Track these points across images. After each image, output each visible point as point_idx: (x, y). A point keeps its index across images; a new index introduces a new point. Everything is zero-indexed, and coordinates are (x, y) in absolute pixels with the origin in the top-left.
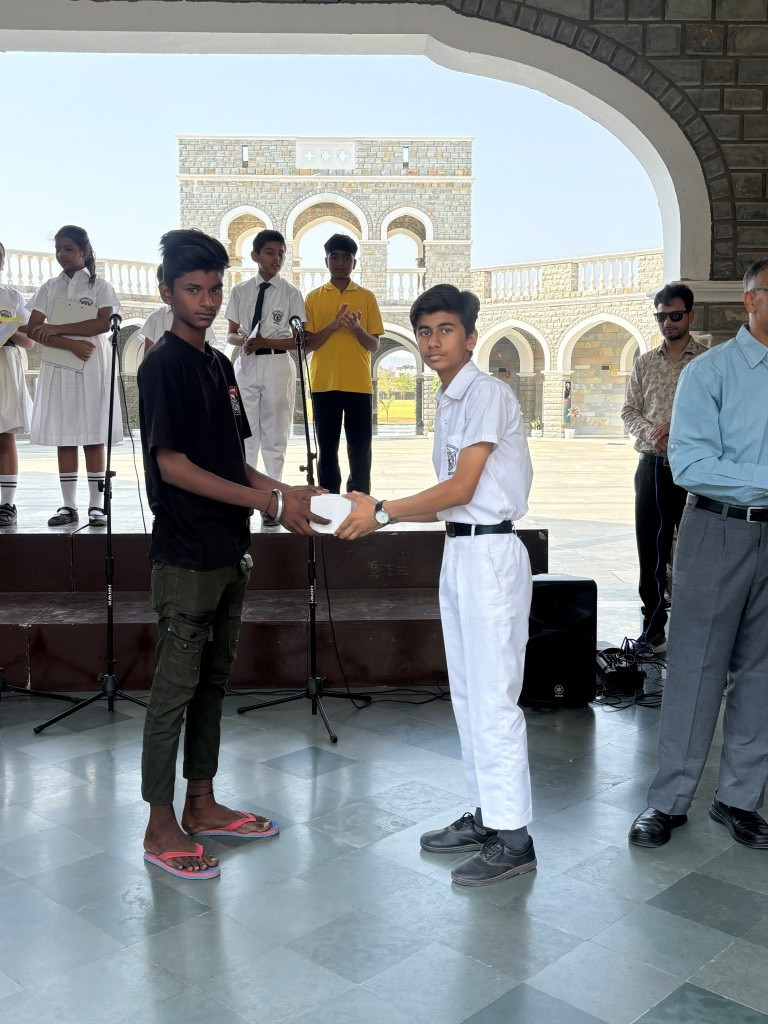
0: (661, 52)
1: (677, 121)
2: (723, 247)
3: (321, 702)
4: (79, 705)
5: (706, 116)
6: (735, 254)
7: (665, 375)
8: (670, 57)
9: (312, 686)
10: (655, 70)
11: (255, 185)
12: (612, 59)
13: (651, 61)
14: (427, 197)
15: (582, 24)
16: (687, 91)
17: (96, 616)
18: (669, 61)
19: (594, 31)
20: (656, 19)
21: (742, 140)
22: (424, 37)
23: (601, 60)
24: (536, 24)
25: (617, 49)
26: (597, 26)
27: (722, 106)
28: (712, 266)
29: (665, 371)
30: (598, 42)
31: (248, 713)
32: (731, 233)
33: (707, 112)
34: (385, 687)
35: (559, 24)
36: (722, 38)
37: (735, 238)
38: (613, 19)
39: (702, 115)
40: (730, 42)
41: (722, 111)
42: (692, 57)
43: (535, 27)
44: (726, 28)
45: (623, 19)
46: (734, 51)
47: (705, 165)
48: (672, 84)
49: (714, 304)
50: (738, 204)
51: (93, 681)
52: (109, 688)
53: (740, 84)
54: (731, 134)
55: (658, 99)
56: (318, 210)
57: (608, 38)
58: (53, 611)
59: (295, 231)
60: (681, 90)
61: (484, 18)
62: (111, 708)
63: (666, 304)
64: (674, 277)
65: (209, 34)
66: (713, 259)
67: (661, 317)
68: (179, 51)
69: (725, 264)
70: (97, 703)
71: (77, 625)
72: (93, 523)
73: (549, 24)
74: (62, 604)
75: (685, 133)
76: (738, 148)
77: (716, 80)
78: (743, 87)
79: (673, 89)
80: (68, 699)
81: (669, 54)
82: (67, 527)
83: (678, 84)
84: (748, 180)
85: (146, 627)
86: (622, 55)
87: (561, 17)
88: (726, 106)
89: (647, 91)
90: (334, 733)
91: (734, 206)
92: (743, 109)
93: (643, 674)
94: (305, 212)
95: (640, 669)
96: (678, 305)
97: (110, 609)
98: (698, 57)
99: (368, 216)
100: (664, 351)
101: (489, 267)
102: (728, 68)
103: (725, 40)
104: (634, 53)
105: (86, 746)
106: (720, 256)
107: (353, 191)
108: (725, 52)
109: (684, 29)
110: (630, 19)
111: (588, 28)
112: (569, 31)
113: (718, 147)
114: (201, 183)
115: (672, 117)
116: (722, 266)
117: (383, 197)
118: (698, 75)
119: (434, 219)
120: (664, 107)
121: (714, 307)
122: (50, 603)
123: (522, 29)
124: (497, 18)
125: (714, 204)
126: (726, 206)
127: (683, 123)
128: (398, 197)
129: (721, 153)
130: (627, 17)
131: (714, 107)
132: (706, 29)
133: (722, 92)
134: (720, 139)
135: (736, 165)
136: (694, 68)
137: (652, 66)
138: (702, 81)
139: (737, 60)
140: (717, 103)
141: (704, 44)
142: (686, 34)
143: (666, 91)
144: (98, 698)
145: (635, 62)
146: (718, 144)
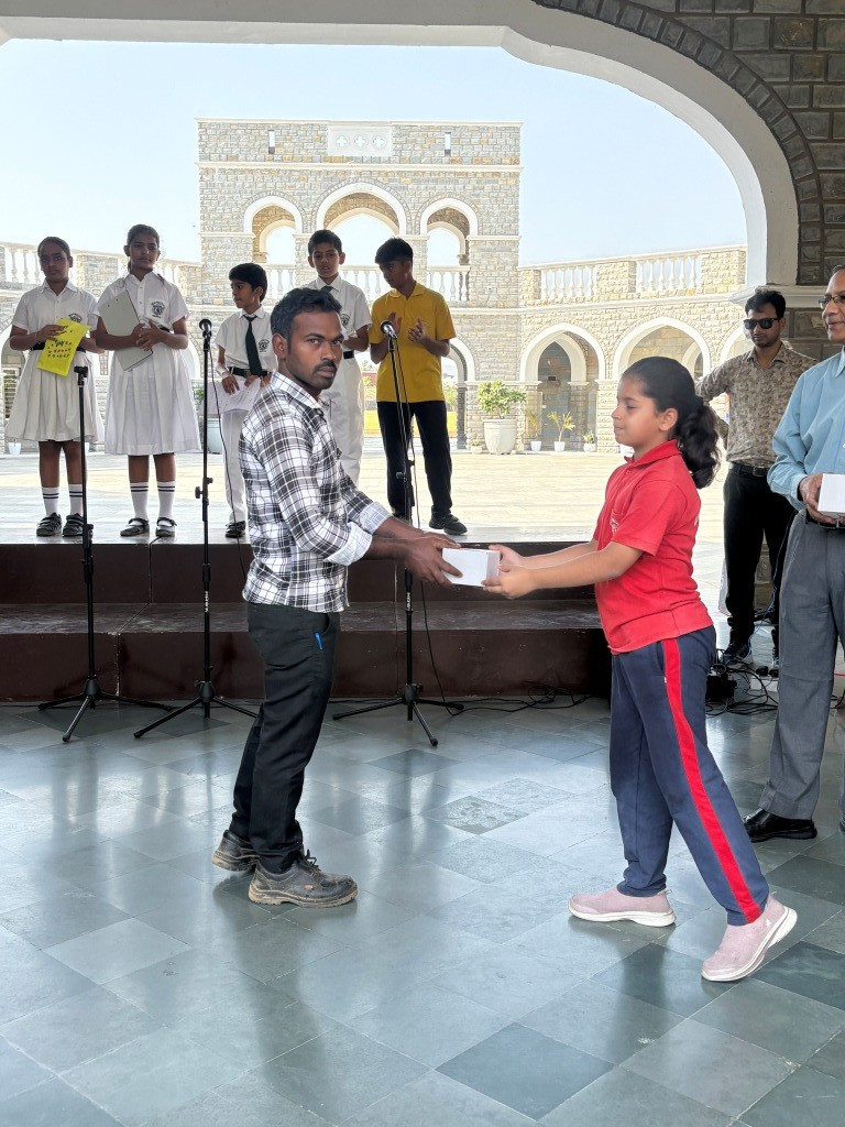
0: (748, 46)
1: (764, 119)
2: (810, 251)
3: (418, 707)
4: (173, 713)
5: (795, 114)
6: (822, 259)
7: (755, 383)
8: (758, 52)
9: (409, 693)
10: (742, 65)
11: (281, 173)
12: (698, 53)
13: (739, 56)
14: (469, 187)
15: (666, 16)
16: (775, 87)
18: (756, 55)
19: (680, 24)
20: (743, 12)
21: (831, 139)
22: (503, 29)
23: (686, 54)
24: (619, 16)
25: (703, 44)
26: (683, 19)
27: (811, 104)
28: (798, 270)
29: (755, 378)
30: (683, 35)
31: (343, 719)
32: (818, 235)
33: (796, 110)
34: (475, 697)
35: (643, 16)
36: (812, 33)
37: (822, 242)
38: (700, 11)
39: (790, 113)
40: (820, 36)
41: (811, 108)
42: (780, 51)
43: (619, 20)
44: (817, 22)
45: (709, 11)
46: (825, 46)
47: (793, 165)
48: (760, 80)
49: (800, 309)
50: (826, 206)
51: (180, 690)
52: (206, 694)
53: (830, 80)
54: (821, 132)
55: (744, 96)
56: (351, 201)
57: (694, 31)
58: (138, 621)
60: (769, 87)
61: (566, 10)
62: (207, 714)
63: (758, 311)
65: (279, 24)
66: (800, 263)
67: (751, 324)
69: (812, 268)
70: (189, 711)
71: (167, 634)
72: (160, 534)
73: (634, 16)
74: (145, 615)
75: (773, 131)
76: (827, 147)
77: (805, 76)
78: (833, 83)
79: (760, 86)
80: (161, 707)
81: (757, 49)
83: (767, 80)
84: (837, 181)
85: (230, 635)
86: (709, 48)
87: (646, 9)
88: (816, 104)
89: (734, 87)
90: (434, 736)
91: (822, 209)
92: (833, 106)
93: (734, 683)
94: (336, 204)
95: (730, 678)
96: (770, 312)
97: (207, 616)
98: (787, 51)
99: (406, 208)
100: (755, 358)
102: (817, 64)
103: (815, 34)
104: (721, 47)
106: (807, 260)
107: (390, 180)
108: (815, 47)
109: (772, 22)
110: (717, 12)
111: (674, 21)
112: (654, 23)
113: (807, 146)
114: (223, 171)
115: (760, 114)
116: (808, 270)
117: (423, 186)
118: (786, 71)
119: (478, 212)
120: (751, 105)
121: (799, 312)
122: (131, 613)
123: (605, 21)
124: (579, 9)
125: (802, 206)
126: (814, 208)
127: (770, 121)
128: (440, 187)
129: (809, 152)
130: (714, 9)
131: (803, 104)
132: (795, 23)
133: (812, 89)
134: (809, 138)
135: (825, 165)
136: (783, 63)
137: (739, 61)
138: (791, 76)
139: (828, 55)
140: (806, 100)
141: (793, 38)
142: (775, 28)
143: (754, 86)
144: (191, 706)
145: (721, 57)
146: (806, 143)
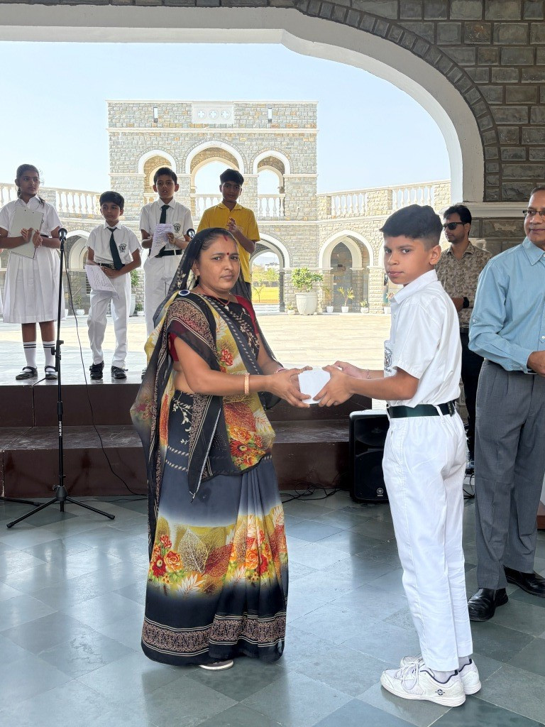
0: (447, 42)
1: (459, 90)
2: (492, 179)
4: (40, 507)
5: (480, 87)
6: (501, 184)
8: (454, 46)
10: (443, 54)
11: (162, 136)
12: (413, 47)
13: (441, 48)
14: (285, 143)
15: (391, 22)
16: (466, 69)
17: (50, 443)
18: (453, 48)
19: (400, 27)
20: (443, 19)
21: (504, 104)
22: (281, 31)
23: (405, 48)
24: (360, 22)
25: (416, 40)
26: (403, 24)
27: (490, 80)
28: (485, 192)
30: (403, 35)
32: (498, 168)
33: (480, 84)
35: (376, 22)
36: (489, 32)
37: (500, 172)
38: (414, 18)
39: (476, 86)
40: (495, 35)
41: (491, 83)
42: (469, 45)
43: (359, 25)
44: (493, 25)
45: (421, 18)
46: (498, 41)
47: (479, 121)
48: (456, 64)
49: (486, 218)
50: (502, 148)
51: (50, 490)
52: (61, 495)
53: (502, 64)
54: (497, 99)
55: (445, 75)
56: (208, 153)
57: (410, 32)
58: (20, 441)
59: (192, 168)
60: (461, 69)
61: (323, 18)
62: (62, 509)
64: (458, 200)
65: (128, 28)
66: (486, 187)
68: (107, 41)
69: (494, 190)
70: (51, 506)
71: (37, 450)
72: (49, 377)
73: (369, 22)
74: (27, 436)
75: (465, 98)
76: (502, 109)
77: (486, 61)
78: (505, 66)
79: (456, 68)
80: (32, 503)
81: (453, 43)
82: (29, 380)
83: (460, 64)
84: (509, 132)
85: (87, 451)
86: (420, 44)
87: (378, 17)
88: (494, 80)
89: (438, 69)
91: (499, 151)
92: (505, 82)
94: (199, 155)
96: (455, 218)
97: (61, 439)
98: (473, 45)
99: (244, 158)
100: (451, 252)
101: (329, 192)
102: (494, 53)
103: (492, 34)
104: (429, 43)
105: (45, 536)
106: (490, 185)
107: (233, 139)
108: (492, 42)
109: (463, 26)
110: (425, 19)
111: (396, 25)
112: (383, 27)
113: (488, 108)
114: (124, 134)
115: (456, 87)
116: (490, 191)
117: (254, 143)
118: (473, 58)
119: (290, 159)
120: (450, 81)
121: (486, 221)
122: (17, 434)
123: (350, 26)
124: (332, 18)
125: (486, 149)
126: (494, 150)
127: (463, 91)
128: (265, 143)
129: (490, 112)
130: (423, 17)
131: (485, 80)
132: (477, 26)
133: (490, 70)
134: (490, 103)
135: (500, 121)
136: (471, 53)
137: (441, 51)
138: (476, 62)
139: (501, 47)
140: (487, 77)
141: (477, 37)
142: (465, 29)
143: (451, 69)
144: (52, 502)
145: (429, 49)
146: (488, 106)
